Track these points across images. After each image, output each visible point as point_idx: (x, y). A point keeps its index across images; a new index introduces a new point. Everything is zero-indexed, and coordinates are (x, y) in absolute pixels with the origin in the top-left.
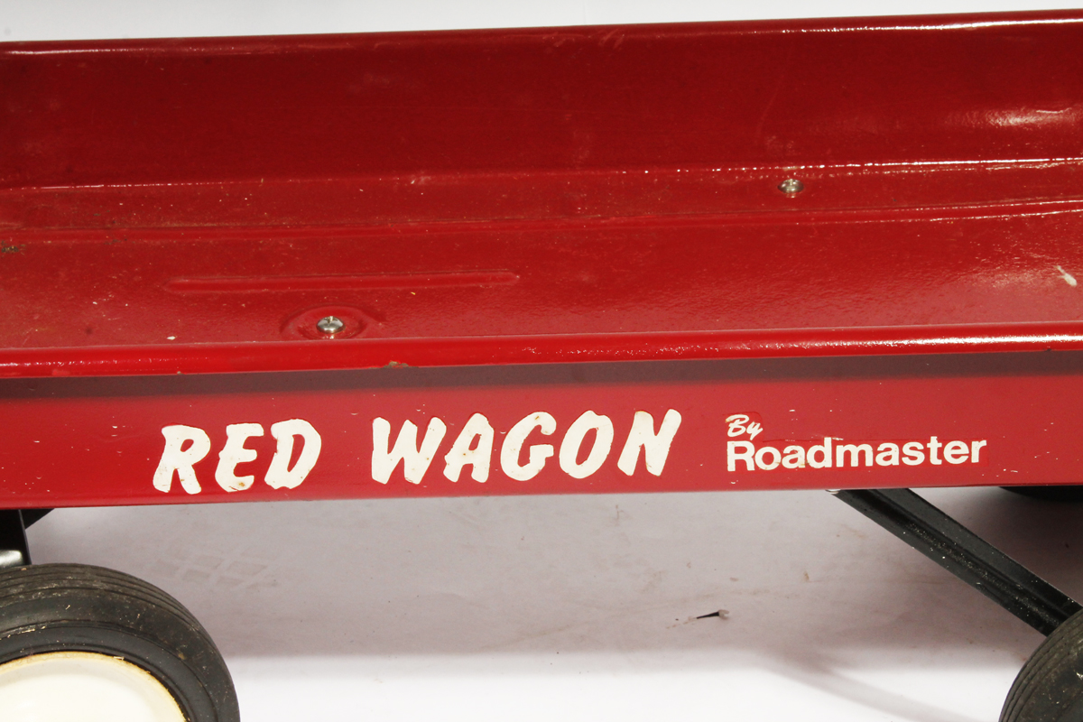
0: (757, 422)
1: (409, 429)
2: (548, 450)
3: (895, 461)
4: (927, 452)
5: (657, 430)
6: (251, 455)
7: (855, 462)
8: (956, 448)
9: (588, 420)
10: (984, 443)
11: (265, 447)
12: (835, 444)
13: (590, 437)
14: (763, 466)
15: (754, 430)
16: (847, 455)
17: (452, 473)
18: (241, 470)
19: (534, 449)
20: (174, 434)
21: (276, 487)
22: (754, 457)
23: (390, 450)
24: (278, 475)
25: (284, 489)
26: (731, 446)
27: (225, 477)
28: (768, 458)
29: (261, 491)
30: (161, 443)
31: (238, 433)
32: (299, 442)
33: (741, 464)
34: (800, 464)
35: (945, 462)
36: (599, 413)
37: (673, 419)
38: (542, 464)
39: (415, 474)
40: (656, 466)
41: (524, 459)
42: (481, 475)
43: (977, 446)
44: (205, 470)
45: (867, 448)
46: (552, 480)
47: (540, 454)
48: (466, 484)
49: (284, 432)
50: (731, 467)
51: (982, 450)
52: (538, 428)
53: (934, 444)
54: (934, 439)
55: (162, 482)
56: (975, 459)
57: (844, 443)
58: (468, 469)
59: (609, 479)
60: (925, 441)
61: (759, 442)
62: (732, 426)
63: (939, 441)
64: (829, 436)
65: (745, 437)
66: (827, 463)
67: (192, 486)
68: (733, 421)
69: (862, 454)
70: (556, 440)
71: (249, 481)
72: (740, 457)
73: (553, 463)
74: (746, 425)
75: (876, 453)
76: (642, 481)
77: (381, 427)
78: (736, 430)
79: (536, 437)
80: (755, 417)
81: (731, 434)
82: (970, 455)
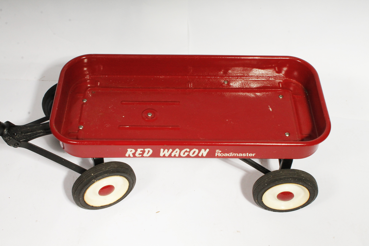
1: (166, 150)
2: (188, 153)
3: (241, 156)
4: (246, 155)
5: (205, 151)
6: (141, 152)
9: (194, 150)
11: (143, 152)
12: (232, 154)
13: (194, 152)
14: (221, 156)
15: (220, 152)
16: (234, 155)
17: (173, 155)
18: (139, 154)
19: (186, 153)
20: (129, 150)
21: (145, 156)
23: (163, 152)
24: (145, 155)
26: (216, 153)
27: (137, 155)
29: (142, 157)
30: (127, 151)
31: (139, 150)
32: (149, 151)
33: (218, 156)
34: (227, 156)
35: (249, 156)
36: (196, 149)
37: (208, 150)
38: (187, 155)
39: (167, 155)
40: (204, 155)
41: (184, 154)
42: (177, 155)
43: (254, 154)
44: (134, 154)
48: (175, 156)
49: (147, 150)
50: (216, 156)
53: (247, 154)
55: (127, 155)
56: (254, 156)
57: (234, 153)
59: (197, 157)
61: (220, 153)
63: (249, 154)
65: (219, 152)
66: (231, 156)
67: (132, 156)
68: (217, 150)
69: (236, 155)
70: (189, 152)
71: (141, 155)
72: (218, 154)
75: (238, 155)
76: (202, 157)
77: (162, 150)
79: (186, 151)
80: (220, 150)
81: (216, 152)
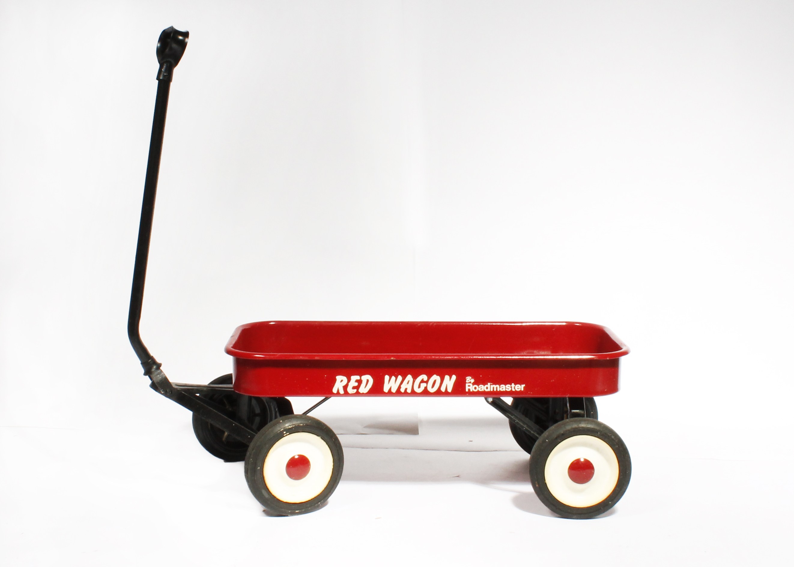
0: (473, 378)
1: (393, 378)
2: (425, 385)
3: (504, 389)
4: (511, 387)
5: (450, 380)
6: (356, 384)
7: (495, 390)
8: (518, 386)
9: (435, 377)
10: (524, 385)
11: (360, 382)
12: (491, 385)
13: (435, 382)
14: (474, 390)
15: (473, 381)
16: (493, 388)
17: (402, 390)
18: (354, 388)
19: (422, 384)
20: (339, 378)
21: (361, 393)
22: (472, 388)
23: (388, 384)
24: (363, 389)
25: (363, 393)
26: (467, 385)
27: (350, 390)
28: (475, 388)
29: (358, 394)
30: (335, 381)
31: (354, 378)
32: (368, 381)
33: (469, 390)
34: (483, 390)
35: (516, 390)
36: (437, 375)
37: (454, 378)
38: (423, 389)
39: (394, 390)
40: (450, 390)
41: (419, 387)
42: (409, 391)
43: (523, 386)
44: (345, 387)
45: (498, 386)
46: (426, 393)
47: (423, 385)
48: (406, 394)
49: (364, 378)
50: (467, 390)
51: (524, 387)
52: (423, 380)
54: (513, 384)
55: (335, 390)
56: (522, 390)
57: (492, 385)
58: (406, 389)
59: (439, 393)
60: (511, 384)
61: (474, 384)
62: (467, 380)
63: (514, 384)
64: (489, 382)
65: (470, 383)
66: (489, 390)
67: (342, 392)
68: (467, 378)
69: (497, 388)
70: (427, 382)
71: (355, 391)
72: (469, 388)
73: (426, 388)
74: (471, 379)
75: (500, 387)
76: (446, 394)
77: (387, 377)
78: (468, 381)
79: (422, 381)
81: (467, 382)
82: (521, 388)
